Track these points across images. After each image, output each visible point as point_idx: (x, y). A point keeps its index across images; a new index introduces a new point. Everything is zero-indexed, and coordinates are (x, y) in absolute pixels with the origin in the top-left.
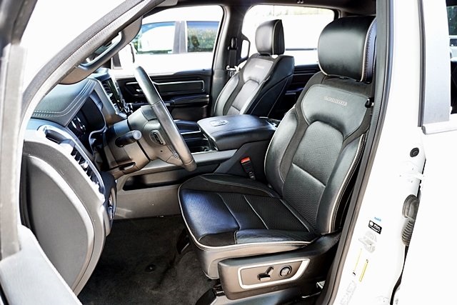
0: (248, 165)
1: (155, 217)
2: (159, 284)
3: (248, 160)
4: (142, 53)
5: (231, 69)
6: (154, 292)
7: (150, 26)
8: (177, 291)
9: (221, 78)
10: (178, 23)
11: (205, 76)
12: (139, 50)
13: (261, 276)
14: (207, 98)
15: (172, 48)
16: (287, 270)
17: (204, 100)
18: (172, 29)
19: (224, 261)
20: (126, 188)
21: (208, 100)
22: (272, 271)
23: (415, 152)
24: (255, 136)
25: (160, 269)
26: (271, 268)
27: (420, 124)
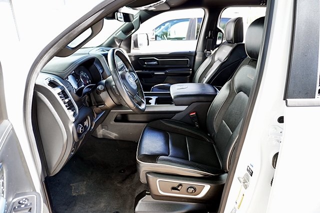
0: (194, 117)
1: (132, 142)
2: (123, 181)
3: (194, 114)
4: (170, 39)
5: (208, 52)
6: (119, 185)
7: (175, 21)
8: (130, 187)
9: (201, 58)
10: (191, 19)
11: (191, 56)
12: (168, 37)
13: (174, 188)
14: (190, 71)
15: (185, 36)
16: (193, 189)
17: (187, 72)
18: (187, 24)
19: (149, 173)
20: (116, 120)
21: (191, 72)
22: (180, 187)
23: (281, 120)
24: (201, 98)
25: (127, 173)
26: (181, 185)
27: (285, 99)
